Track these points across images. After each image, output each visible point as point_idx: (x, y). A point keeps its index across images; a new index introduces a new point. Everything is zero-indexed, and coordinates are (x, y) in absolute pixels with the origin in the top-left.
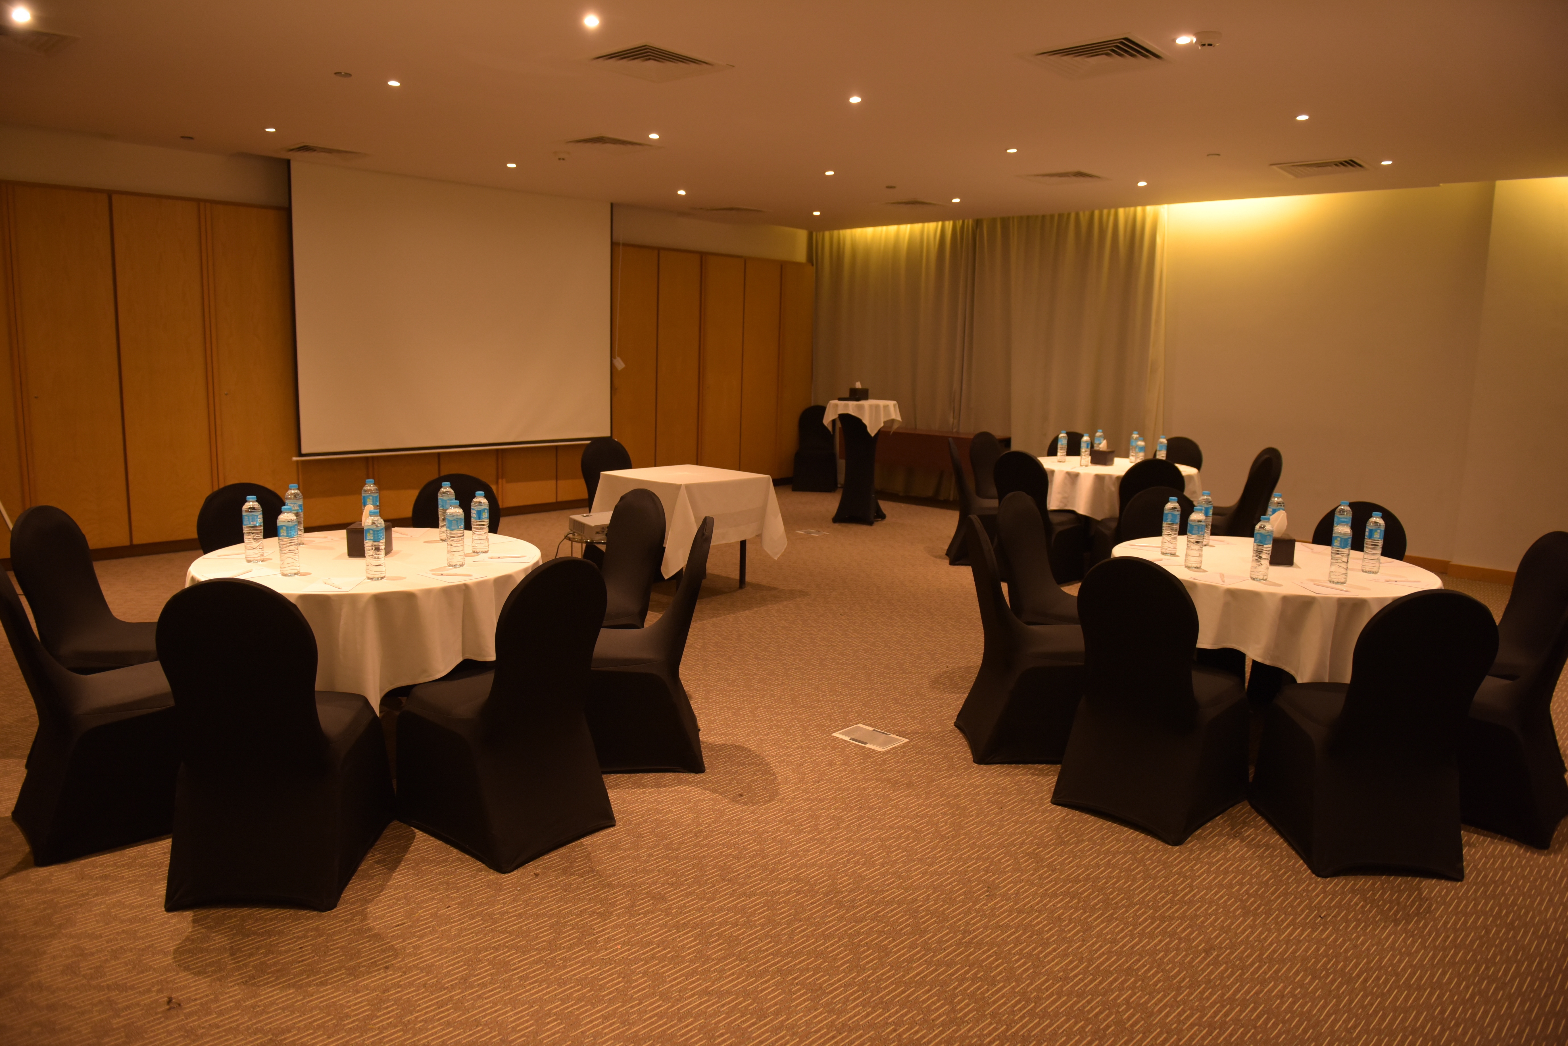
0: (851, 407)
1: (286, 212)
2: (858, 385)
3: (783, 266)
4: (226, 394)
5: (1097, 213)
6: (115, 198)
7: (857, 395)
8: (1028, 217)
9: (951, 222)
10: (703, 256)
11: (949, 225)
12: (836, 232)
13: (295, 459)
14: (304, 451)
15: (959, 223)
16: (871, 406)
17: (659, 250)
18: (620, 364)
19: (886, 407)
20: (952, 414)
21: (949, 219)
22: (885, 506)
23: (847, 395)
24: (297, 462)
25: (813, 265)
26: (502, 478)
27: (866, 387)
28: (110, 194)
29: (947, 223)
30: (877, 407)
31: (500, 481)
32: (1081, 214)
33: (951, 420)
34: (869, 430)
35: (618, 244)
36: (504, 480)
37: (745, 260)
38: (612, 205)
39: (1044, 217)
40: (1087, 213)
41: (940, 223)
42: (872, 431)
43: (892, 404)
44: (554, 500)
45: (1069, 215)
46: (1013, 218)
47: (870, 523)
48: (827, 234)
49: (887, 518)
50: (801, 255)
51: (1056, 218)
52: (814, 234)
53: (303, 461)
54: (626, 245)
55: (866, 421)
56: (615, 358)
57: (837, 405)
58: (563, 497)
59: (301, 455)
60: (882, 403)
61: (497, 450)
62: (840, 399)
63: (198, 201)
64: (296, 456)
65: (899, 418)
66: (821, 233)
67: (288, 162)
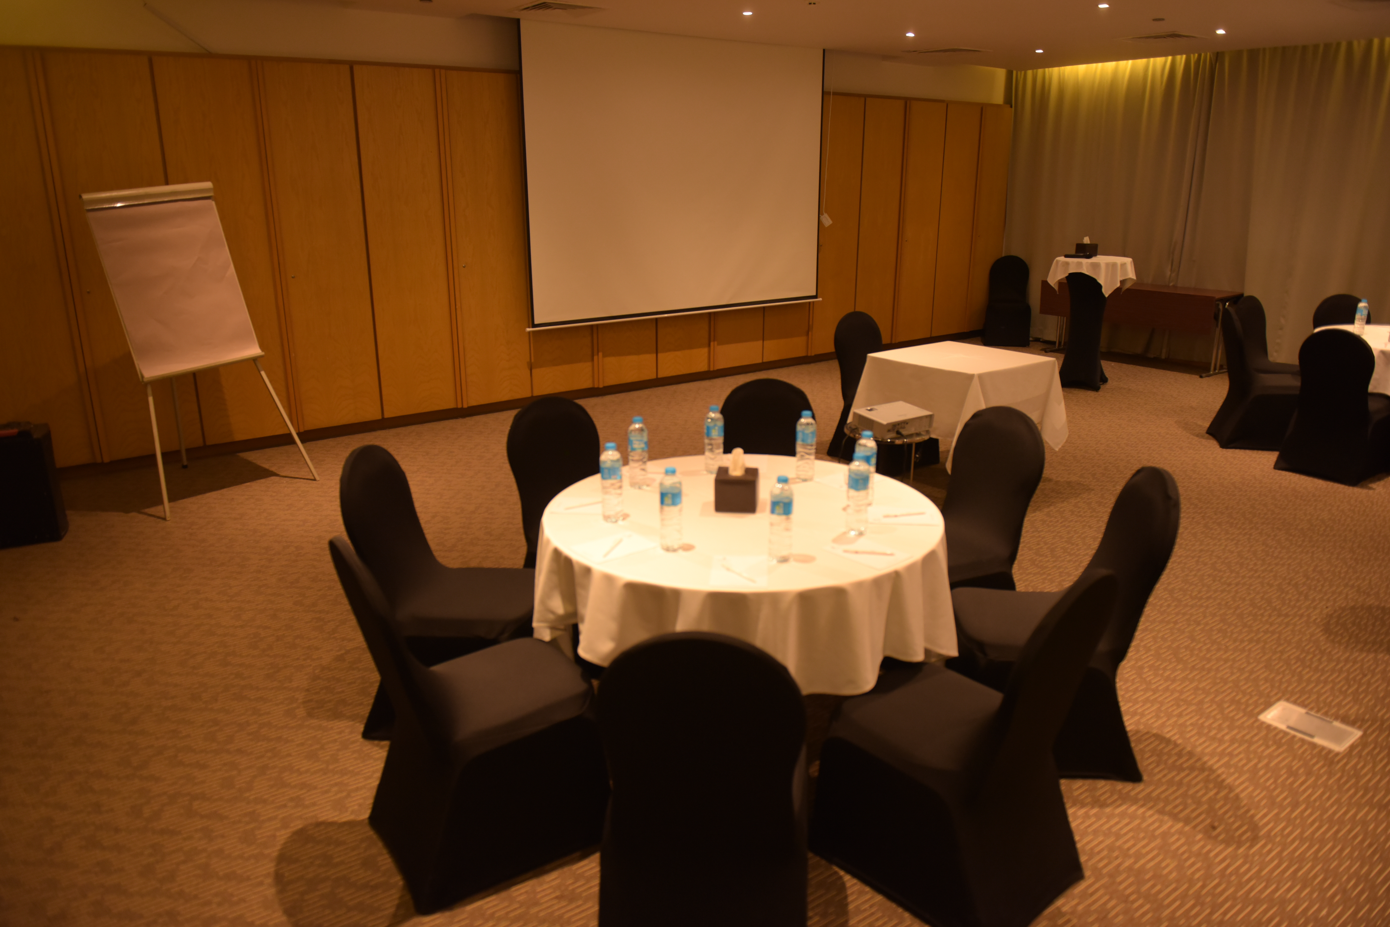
0: (1083, 266)
1: (515, 76)
2: (1086, 240)
3: (983, 109)
4: (464, 267)
5: (1376, 42)
6: (356, 68)
7: (1085, 251)
8: (1284, 48)
9: (1184, 56)
10: (907, 102)
11: (1181, 60)
12: (1040, 71)
13: (528, 330)
14: (536, 322)
15: (1194, 57)
16: (1107, 265)
17: (865, 97)
18: (827, 221)
19: (1123, 265)
20: (1170, 267)
21: (1181, 53)
22: (1108, 368)
23: (1073, 252)
24: (529, 332)
25: (1011, 107)
26: (714, 341)
27: (1094, 242)
28: (351, 65)
29: (1178, 57)
30: (1114, 265)
31: (712, 344)
32: (1355, 43)
33: (1168, 273)
34: (1103, 290)
35: (829, 93)
36: (716, 343)
37: (947, 104)
38: (824, 50)
39: (1304, 48)
40: (1363, 42)
41: (1170, 58)
42: (1107, 292)
43: (1128, 261)
44: (760, 361)
45: (1338, 45)
46: (1264, 50)
47: (1096, 389)
48: (1030, 73)
49: (1109, 381)
50: (998, 97)
51: (1321, 49)
52: (1014, 73)
53: (534, 332)
54: (835, 94)
55: (1101, 281)
56: (823, 214)
57: (1067, 264)
58: (769, 357)
59: (535, 326)
60: (1119, 260)
61: (710, 313)
62: (1066, 256)
63: (433, 68)
64: (529, 327)
65: (1134, 278)
66: (1023, 72)
67: (518, 21)
